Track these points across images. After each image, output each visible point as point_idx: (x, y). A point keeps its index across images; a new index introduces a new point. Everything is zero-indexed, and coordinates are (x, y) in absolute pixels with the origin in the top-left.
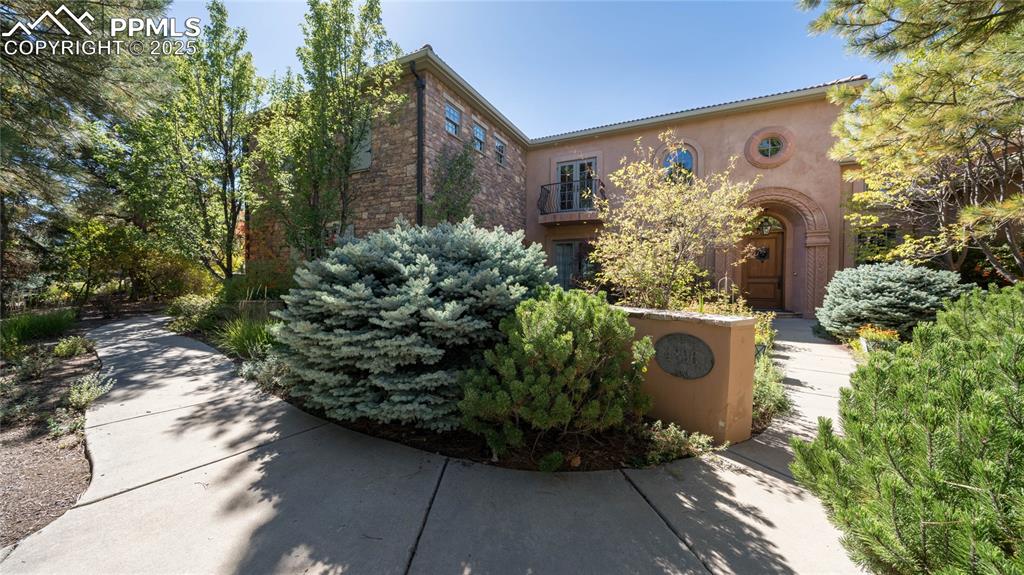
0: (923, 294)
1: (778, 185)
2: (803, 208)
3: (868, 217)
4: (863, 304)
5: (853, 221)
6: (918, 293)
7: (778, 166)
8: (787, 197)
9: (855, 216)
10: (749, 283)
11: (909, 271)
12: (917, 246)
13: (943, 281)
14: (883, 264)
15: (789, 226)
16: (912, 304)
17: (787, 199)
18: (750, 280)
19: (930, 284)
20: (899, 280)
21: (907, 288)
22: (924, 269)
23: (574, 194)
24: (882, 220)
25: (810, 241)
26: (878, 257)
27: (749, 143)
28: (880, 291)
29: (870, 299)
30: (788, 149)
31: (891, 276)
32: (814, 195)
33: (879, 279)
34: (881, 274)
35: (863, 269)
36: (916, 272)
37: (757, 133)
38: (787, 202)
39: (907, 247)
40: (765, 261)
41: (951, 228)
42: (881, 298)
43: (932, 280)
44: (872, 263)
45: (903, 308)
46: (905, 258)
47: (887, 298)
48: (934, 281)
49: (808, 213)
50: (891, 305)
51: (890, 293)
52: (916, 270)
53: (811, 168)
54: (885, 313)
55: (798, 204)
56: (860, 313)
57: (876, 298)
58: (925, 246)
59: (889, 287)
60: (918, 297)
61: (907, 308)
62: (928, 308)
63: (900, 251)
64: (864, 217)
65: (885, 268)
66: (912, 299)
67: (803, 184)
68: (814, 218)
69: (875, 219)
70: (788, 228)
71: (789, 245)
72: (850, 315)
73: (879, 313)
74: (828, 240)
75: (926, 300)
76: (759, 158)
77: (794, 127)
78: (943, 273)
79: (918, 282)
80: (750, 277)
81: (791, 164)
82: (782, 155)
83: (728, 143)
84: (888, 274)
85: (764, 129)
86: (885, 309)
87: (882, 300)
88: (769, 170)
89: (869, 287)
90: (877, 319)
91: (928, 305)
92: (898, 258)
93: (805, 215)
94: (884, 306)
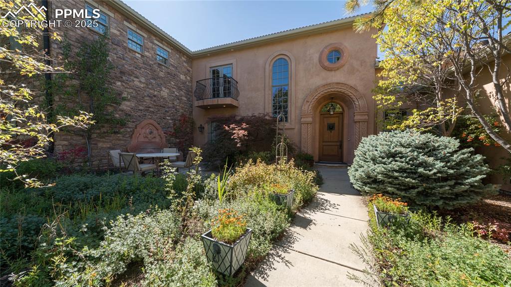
0: (430, 160)
1: (339, 82)
2: (353, 97)
3: (388, 97)
4: (379, 168)
5: (378, 100)
6: (425, 158)
7: (338, 69)
8: (343, 89)
9: (379, 97)
10: (323, 145)
11: (418, 138)
12: (422, 117)
13: (446, 147)
14: (397, 132)
15: (346, 109)
16: (421, 170)
17: (344, 91)
18: (324, 144)
19: (435, 149)
20: (409, 145)
21: (416, 153)
22: (429, 135)
23: (220, 88)
24: (398, 100)
25: (357, 118)
26: (395, 126)
27: (321, 54)
28: (393, 155)
29: (384, 164)
30: (344, 58)
31: (403, 141)
32: (360, 88)
33: (393, 145)
34: (395, 140)
35: (382, 136)
36: (423, 138)
37: (326, 47)
38: (343, 93)
39: (415, 118)
40: (333, 131)
41: (447, 102)
42: (393, 163)
43: (436, 145)
44: (389, 131)
45: (412, 173)
46: (413, 127)
47: (399, 163)
48: (439, 146)
49: (356, 100)
50: (401, 170)
51: (401, 158)
52: (423, 136)
53: (358, 70)
54: (396, 178)
55: (350, 94)
56: (376, 176)
57: (390, 163)
58: (428, 116)
59: (401, 153)
60: (426, 162)
61: (416, 173)
62: (435, 174)
63: (409, 122)
64: (386, 97)
65: (398, 135)
66: (421, 165)
67: (353, 81)
68: (359, 103)
69: (393, 98)
70: (345, 110)
71: (346, 121)
72: (369, 177)
73: (391, 177)
74: (366, 117)
75: (433, 165)
76: (327, 64)
77: (347, 44)
78: (445, 139)
79: (425, 148)
80: (324, 142)
81: (346, 68)
82: (341, 62)
83: (309, 55)
84: (400, 139)
85: (331, 44)
86: (396, 174)
87: (395, 165)
88: (333, 72)
89: (385, 152)
90: (390, 183)
91: (435, 171)
92: (408, 127)
93: (354, 101)
94: (396, 171)
